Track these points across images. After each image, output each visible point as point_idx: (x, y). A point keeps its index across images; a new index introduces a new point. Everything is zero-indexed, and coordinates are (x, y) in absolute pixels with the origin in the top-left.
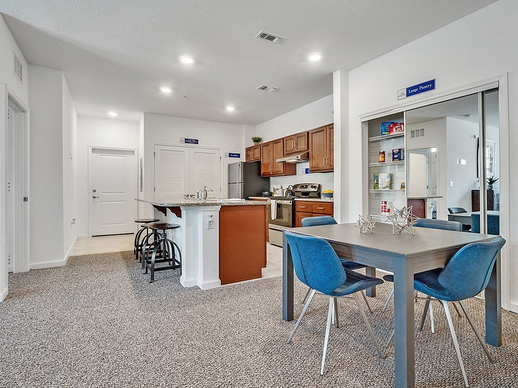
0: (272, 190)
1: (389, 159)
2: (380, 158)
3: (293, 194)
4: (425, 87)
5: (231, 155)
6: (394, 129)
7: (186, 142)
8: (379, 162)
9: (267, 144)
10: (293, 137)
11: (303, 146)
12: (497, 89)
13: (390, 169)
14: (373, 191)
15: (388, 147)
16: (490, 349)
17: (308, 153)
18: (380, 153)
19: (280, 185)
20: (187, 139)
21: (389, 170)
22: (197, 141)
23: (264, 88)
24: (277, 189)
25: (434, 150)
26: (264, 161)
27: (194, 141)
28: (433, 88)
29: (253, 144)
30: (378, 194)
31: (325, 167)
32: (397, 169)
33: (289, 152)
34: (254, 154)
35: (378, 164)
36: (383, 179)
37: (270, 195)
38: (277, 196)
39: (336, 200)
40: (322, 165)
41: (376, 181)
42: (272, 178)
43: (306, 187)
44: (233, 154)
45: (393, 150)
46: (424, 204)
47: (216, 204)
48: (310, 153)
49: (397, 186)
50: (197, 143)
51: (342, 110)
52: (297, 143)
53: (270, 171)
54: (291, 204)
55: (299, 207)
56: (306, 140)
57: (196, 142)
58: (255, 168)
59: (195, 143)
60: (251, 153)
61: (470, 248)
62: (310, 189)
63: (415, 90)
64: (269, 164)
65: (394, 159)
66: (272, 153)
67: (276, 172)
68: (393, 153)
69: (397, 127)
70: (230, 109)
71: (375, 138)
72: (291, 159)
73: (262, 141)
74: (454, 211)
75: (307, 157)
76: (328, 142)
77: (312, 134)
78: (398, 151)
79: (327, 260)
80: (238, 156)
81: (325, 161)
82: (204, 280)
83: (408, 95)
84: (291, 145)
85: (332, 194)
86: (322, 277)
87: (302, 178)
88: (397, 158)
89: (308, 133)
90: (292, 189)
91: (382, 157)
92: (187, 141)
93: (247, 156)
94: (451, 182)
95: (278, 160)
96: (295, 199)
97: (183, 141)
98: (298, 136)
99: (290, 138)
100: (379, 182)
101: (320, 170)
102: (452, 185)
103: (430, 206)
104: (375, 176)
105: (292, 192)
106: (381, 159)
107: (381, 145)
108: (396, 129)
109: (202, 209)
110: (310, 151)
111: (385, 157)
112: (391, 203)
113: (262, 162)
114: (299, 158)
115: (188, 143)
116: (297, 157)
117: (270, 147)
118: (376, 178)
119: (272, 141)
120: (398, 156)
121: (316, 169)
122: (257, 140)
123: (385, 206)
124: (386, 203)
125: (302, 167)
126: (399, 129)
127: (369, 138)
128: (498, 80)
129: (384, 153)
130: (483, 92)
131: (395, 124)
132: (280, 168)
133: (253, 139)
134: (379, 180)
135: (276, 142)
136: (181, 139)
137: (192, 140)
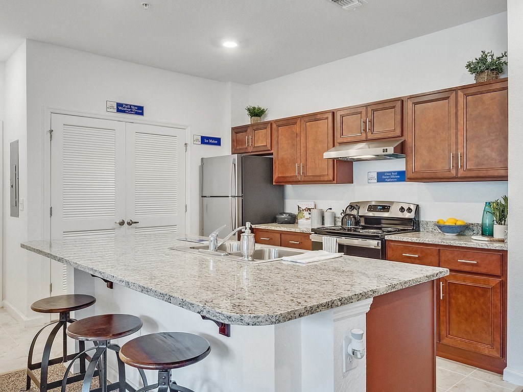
5: (205, 140)
7: (118, 111)
9: (292, 122)
11: (388, 128)
19: (313, 201)
20: (121, 105)
22: (141, 108)
26: (283, 154)
27: (134, 109)
33: (349, 140)
34: (254, 140)
44: (208, 138)
48: (410, 144)
50: (142, 114)
52: (372, 123)
53: (299, 174)
54: (380, 247)
56: (399, 117)
57: (139, 111)
59: (136, 113)
60: (247, 137)
64: (294, 161)
66: (304, 139)
67: (314, 176)
73: (265, 117)
75: (402, 151)
76: (460, 122)
80: (217, 141)
89: (402, 101)
92: (121, 108)
93: (237, 143)
96: (387, 238)
97: (112, 107)
98: (377, 107)
105: (355, 218)
109: (336, 317)
110: (409, 139)
114: (390, 151)
116: (385, 151)
117: (298, 128)
121: (425, 175)
122: (256, 113)
132: (325, 170)
133: (248, 110)
135: (314, 118)
136: (109, 104)
137: (131, 105)
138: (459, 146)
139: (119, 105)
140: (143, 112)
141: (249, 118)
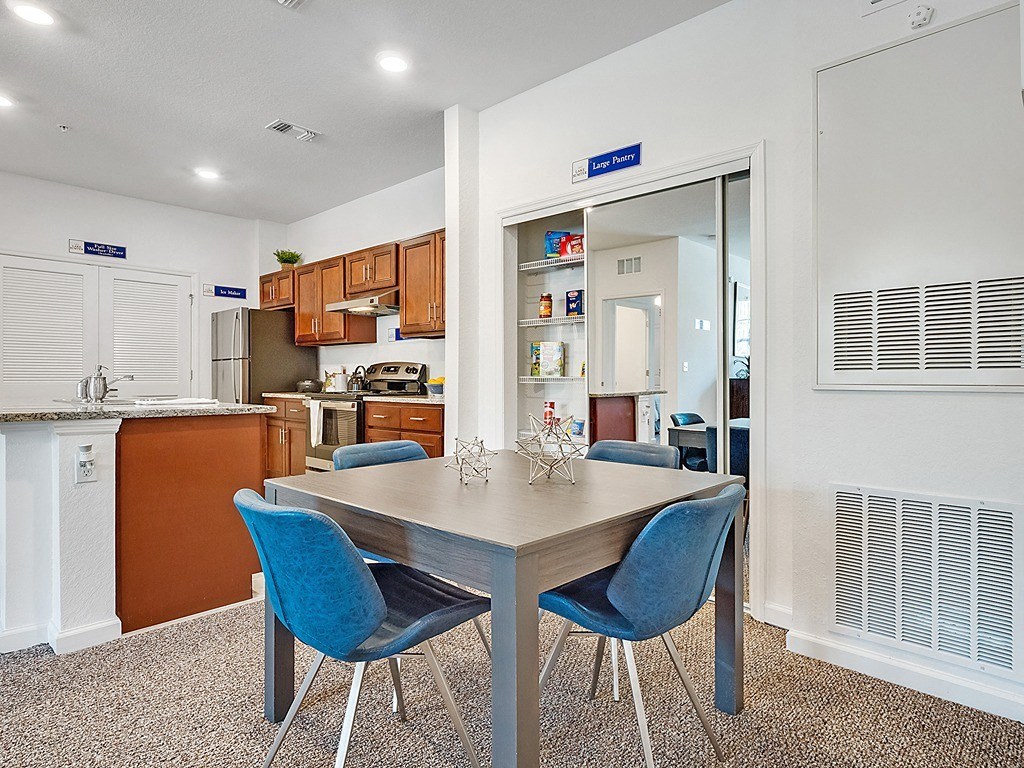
0: (323, 378)
1: (559, 310)
2: (542, 308)
3: (365, 387)
4: (624, 159)
5: (220, 292)
6: (569, 248)
7: (87, 251)
8: (541, 317)
9: (310, 269)
10: (366, 254)
11: (386, 276)
12: (746, 173)
13: (563, 332)
14: (528, 380)
15: (559, 285)
16: (720, 724)
17: (397, 293)
18: (542, 297)
19: (339, 365)
20: (92, 245)
21: (560, 334)
22: (123, 249)
23: (283, 128)
24: (334, 375)
25: (658, 301)
26: (303, 308)
27: (112, 251)
28: (636, 161)
29: (278, 267)
30: (540, 387)
31: (433, 325)
32: (576, 334)
33: (356, 290)
34: (278, 291)
35: (538, 321)
36: (550, 355)
37: (317, 390)
38: (333, 390)
39: (450, 400)
40: (426, 319)
41: (534, 357)
42: (323, 350)
43: (396, 370)
44: (225, 289)
45: (567, 293)
46: (634, 405)
47: (107, 416)
48: (402, 294)
49: (574, 370)
50: (124, 256)
51: (461, 198)
52: (374, 270)
53: (315, 330)
54: (355, 409)
55: (374, 417)
56: (394, 263)
57: (120, 252)
58: (281, 323)
59: (115, 256)
60: (270, 288)
61: (671, 514)
62: (402, 375)
63: (605, 164)
64: (312, 317)
65: (569, 311)
66: (320, 289)
67: (328, 334)
68: (568, 298)
69: (574, 243)
70: (208, 175)
71: (530, 266)
72: (362, 306)
73: (302, 261)
74: (680, 421)
75: (396, 302)
76: (438, 269)
77: (406, 249)
78: (576, 294)
79: (333, 569)
80: (242, 294)
81: (432, 312)
82: (64, 627)
83: (592, 173)
84: (361, 273)
85: (442, 386)
86: (322, 616)
87: (388, 349)
88: (574, 310)
89: (397, 246)
90: (362, 374)
91: (545, 307)
92: (90, 248)
93: (264, 295)
94: (686, 364)
95: (329, 307)
96: (365, 399)
97: (77, 247)
98: (377, 252)
99: (358, 256)
100: (541, 361)
101: (422, 332)
102: (686, 370)
103: (645, 409)
104: (532, 347)
105: (362, 381)
106: (543, 311)
107: (547, 281)
108: (572, 247)
109: (60, 431)
110: (401, 288)
111: (551, 307)
112: (563, 406)
113: (296, 311)
114: (376, 302)
115: (96, 253)
116: (372, 301)
117: (315, 276)
118: (535, 351)
119: (319, 263)
120: (575, 304)
121: (412, 329)
122: (287, 259)
123: (551, 413)
124: (552, 405)
125: (388, 325)
126: (577, 248)
127: (519, 263)
128: (748, 154)
129: (549, 298)
130: (724, 177)
131: (570, 238)
132: (338, 326)
133: (278, 255)
134: (541, 356)
135: (328, 264)
136: (73, 243)
137: (106, 246)
138: (437, 296)
139: (87, 244)
140: (125, 253)
141: (280, 265)
